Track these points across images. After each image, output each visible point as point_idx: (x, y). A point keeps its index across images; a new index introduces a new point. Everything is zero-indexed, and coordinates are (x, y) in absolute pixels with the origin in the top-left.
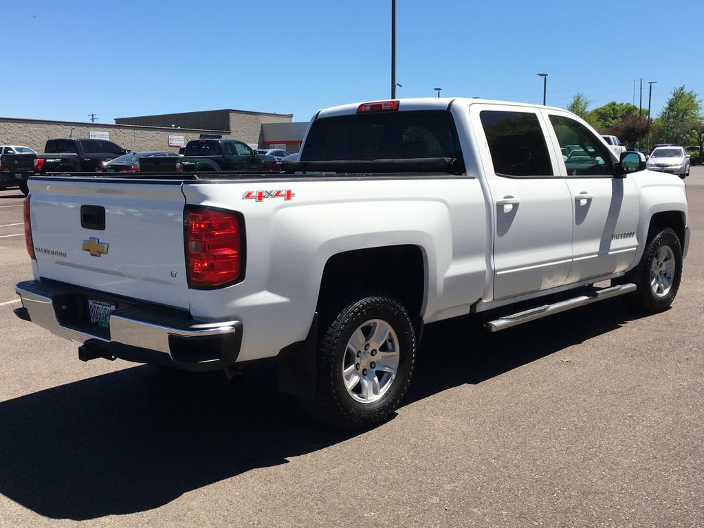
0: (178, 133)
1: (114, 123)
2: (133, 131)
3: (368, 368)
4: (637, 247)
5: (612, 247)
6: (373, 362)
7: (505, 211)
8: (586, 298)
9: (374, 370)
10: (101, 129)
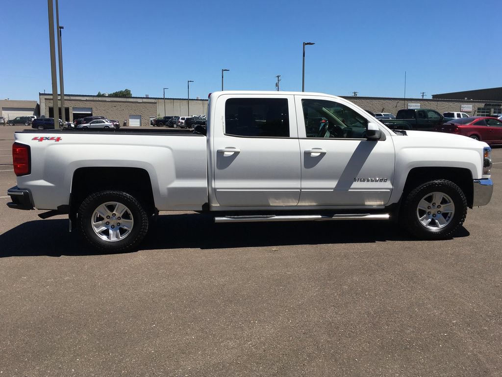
0: (469, 104)
1: (431, 98)
2: (436, 103)
3: (115, 225)
4: (392, 190)
5: (352, 187)
6: (119, 223)
7: (224, 156)
8: (320, 217)
9: (119, 227)
10: (415, 102)
